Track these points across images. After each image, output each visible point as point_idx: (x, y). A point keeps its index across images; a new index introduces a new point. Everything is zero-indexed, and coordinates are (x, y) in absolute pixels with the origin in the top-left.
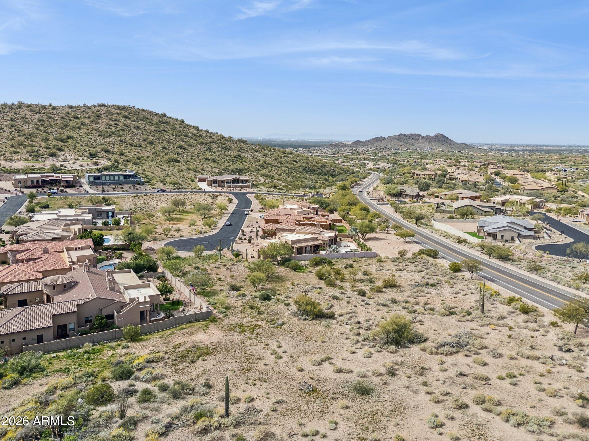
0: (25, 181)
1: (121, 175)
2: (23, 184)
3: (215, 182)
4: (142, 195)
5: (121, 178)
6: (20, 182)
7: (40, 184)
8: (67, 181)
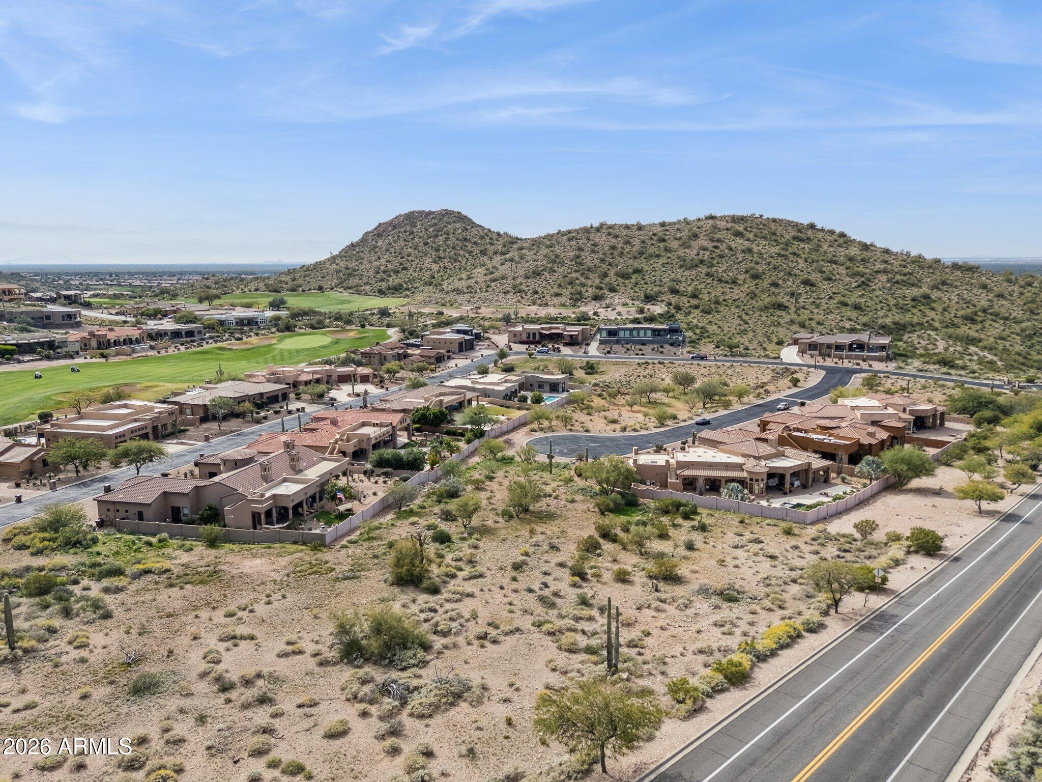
0: (520, 333)
1: (649, 329)
2: (518, 338)
3: (813, 346)
4: (656, 361)
5: (649, 333)
6: (515, 335)
7: (537, 338)
8: (571, 336)
